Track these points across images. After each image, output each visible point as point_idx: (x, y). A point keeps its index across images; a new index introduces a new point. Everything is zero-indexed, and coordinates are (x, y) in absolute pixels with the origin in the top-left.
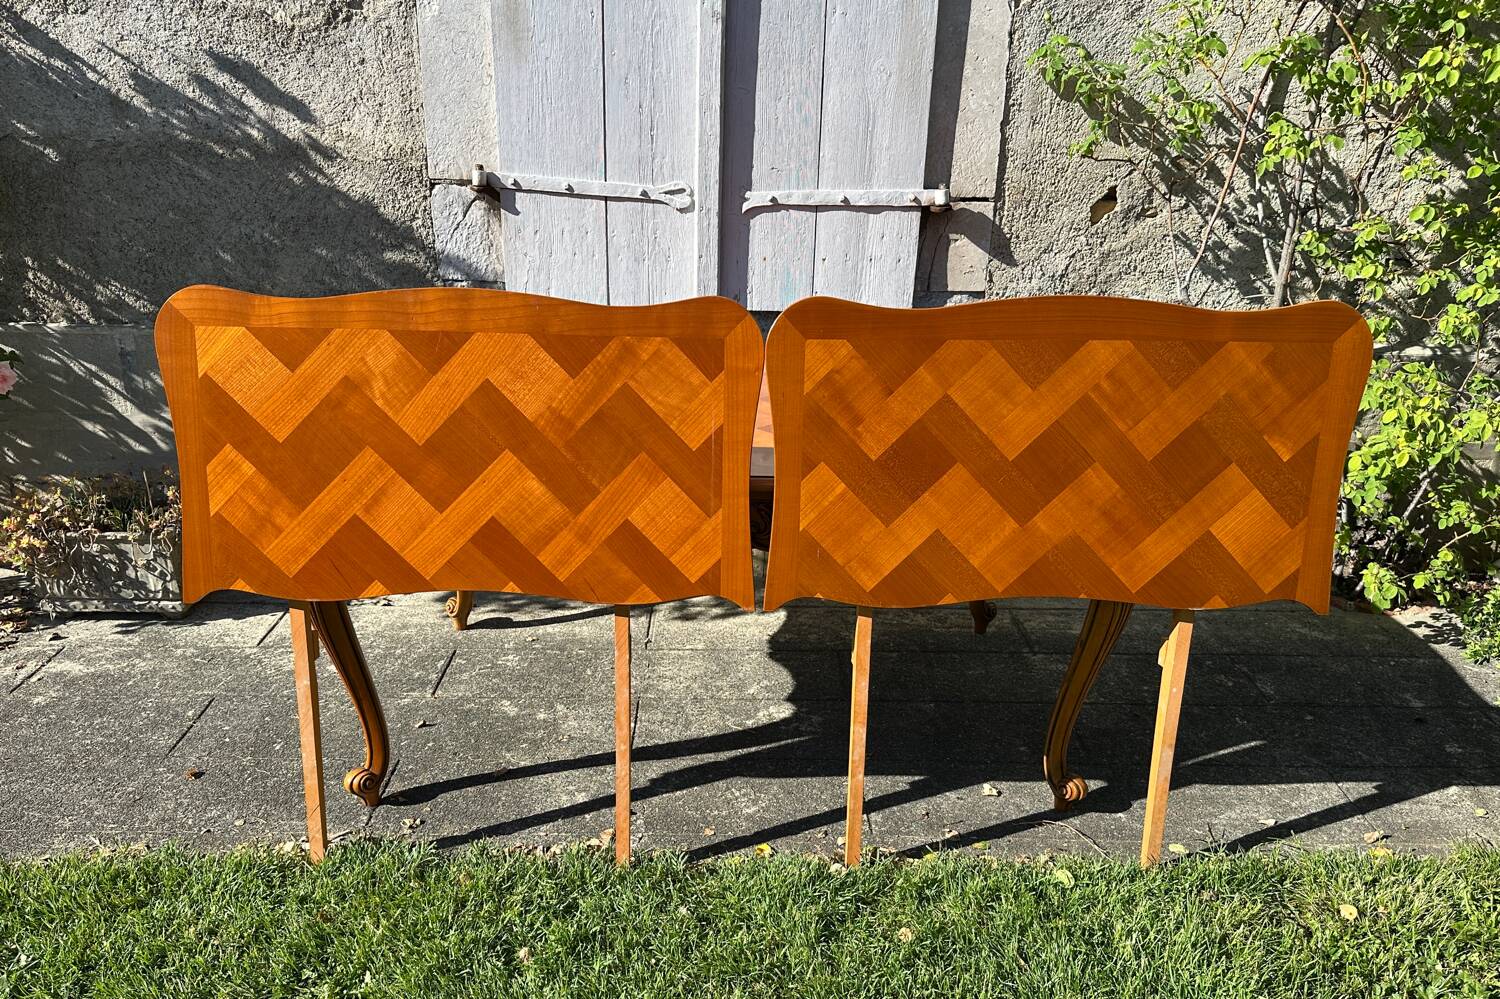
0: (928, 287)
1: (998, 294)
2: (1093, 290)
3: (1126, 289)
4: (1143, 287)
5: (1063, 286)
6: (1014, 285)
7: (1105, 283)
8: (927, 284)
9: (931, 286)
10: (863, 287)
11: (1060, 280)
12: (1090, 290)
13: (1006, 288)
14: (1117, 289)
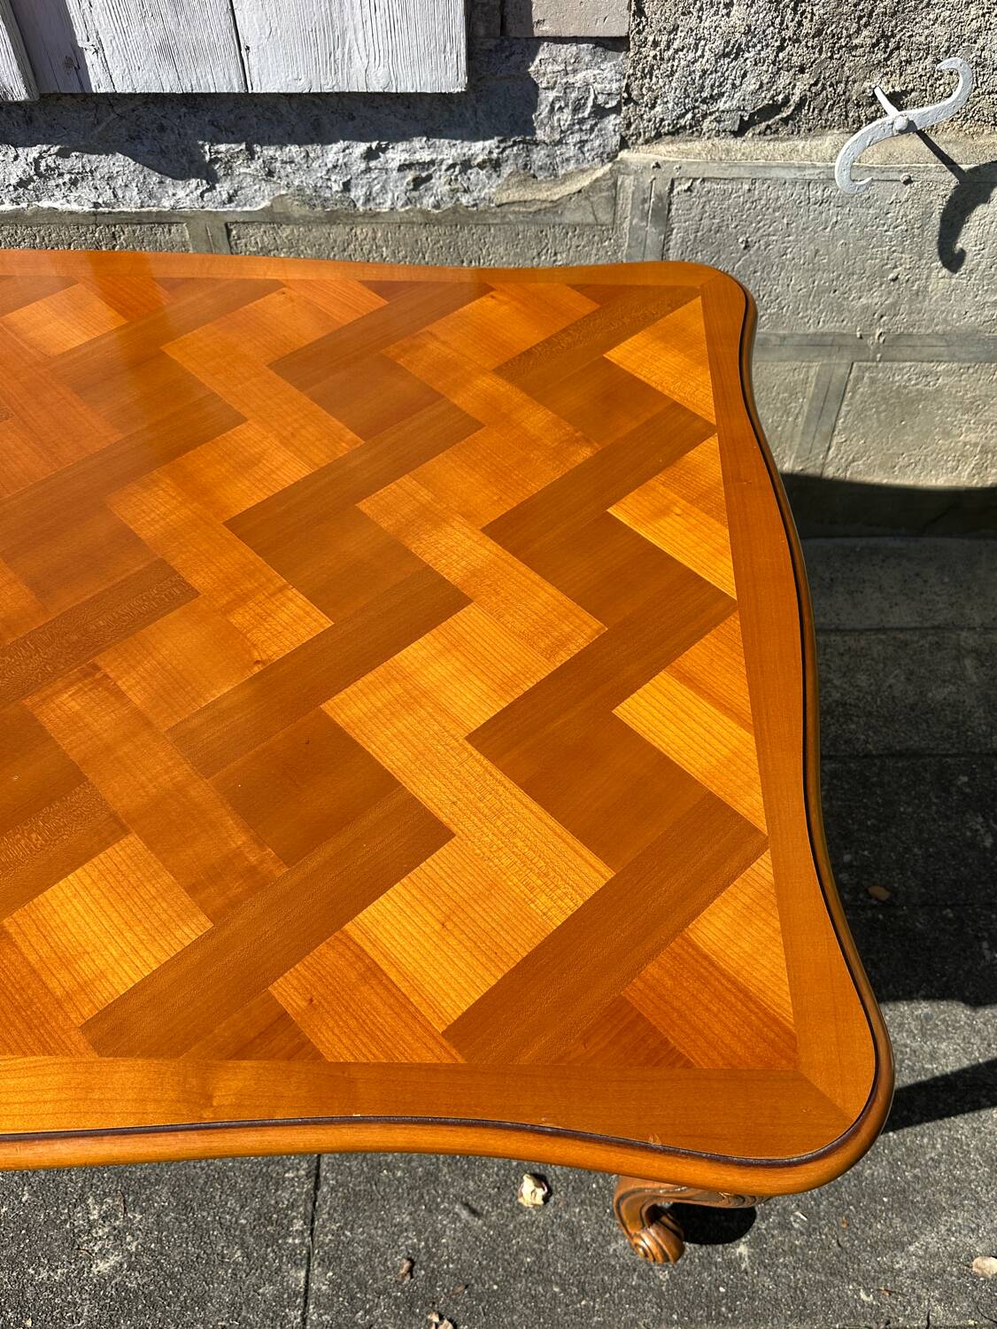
0: (503, 26)
1: (656, 44)
2: (865, 33)
3: (939, 30)
4: (975, 25)
5: (800, 24)
6: (693, 22)
7: (895, 13)
8: (498, 21)
9: (509, 26)
10: (350, 35)
11: (795, 10)
12: (858, 31)
13: (676, 29)
14: (917, 29)
